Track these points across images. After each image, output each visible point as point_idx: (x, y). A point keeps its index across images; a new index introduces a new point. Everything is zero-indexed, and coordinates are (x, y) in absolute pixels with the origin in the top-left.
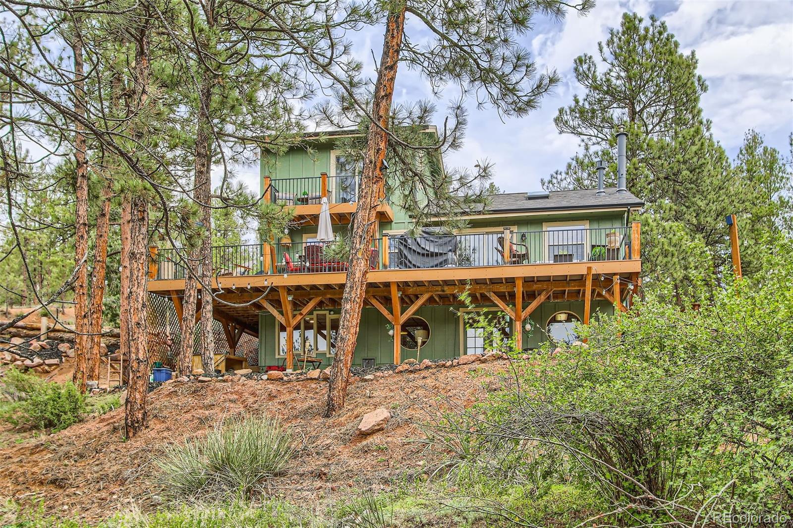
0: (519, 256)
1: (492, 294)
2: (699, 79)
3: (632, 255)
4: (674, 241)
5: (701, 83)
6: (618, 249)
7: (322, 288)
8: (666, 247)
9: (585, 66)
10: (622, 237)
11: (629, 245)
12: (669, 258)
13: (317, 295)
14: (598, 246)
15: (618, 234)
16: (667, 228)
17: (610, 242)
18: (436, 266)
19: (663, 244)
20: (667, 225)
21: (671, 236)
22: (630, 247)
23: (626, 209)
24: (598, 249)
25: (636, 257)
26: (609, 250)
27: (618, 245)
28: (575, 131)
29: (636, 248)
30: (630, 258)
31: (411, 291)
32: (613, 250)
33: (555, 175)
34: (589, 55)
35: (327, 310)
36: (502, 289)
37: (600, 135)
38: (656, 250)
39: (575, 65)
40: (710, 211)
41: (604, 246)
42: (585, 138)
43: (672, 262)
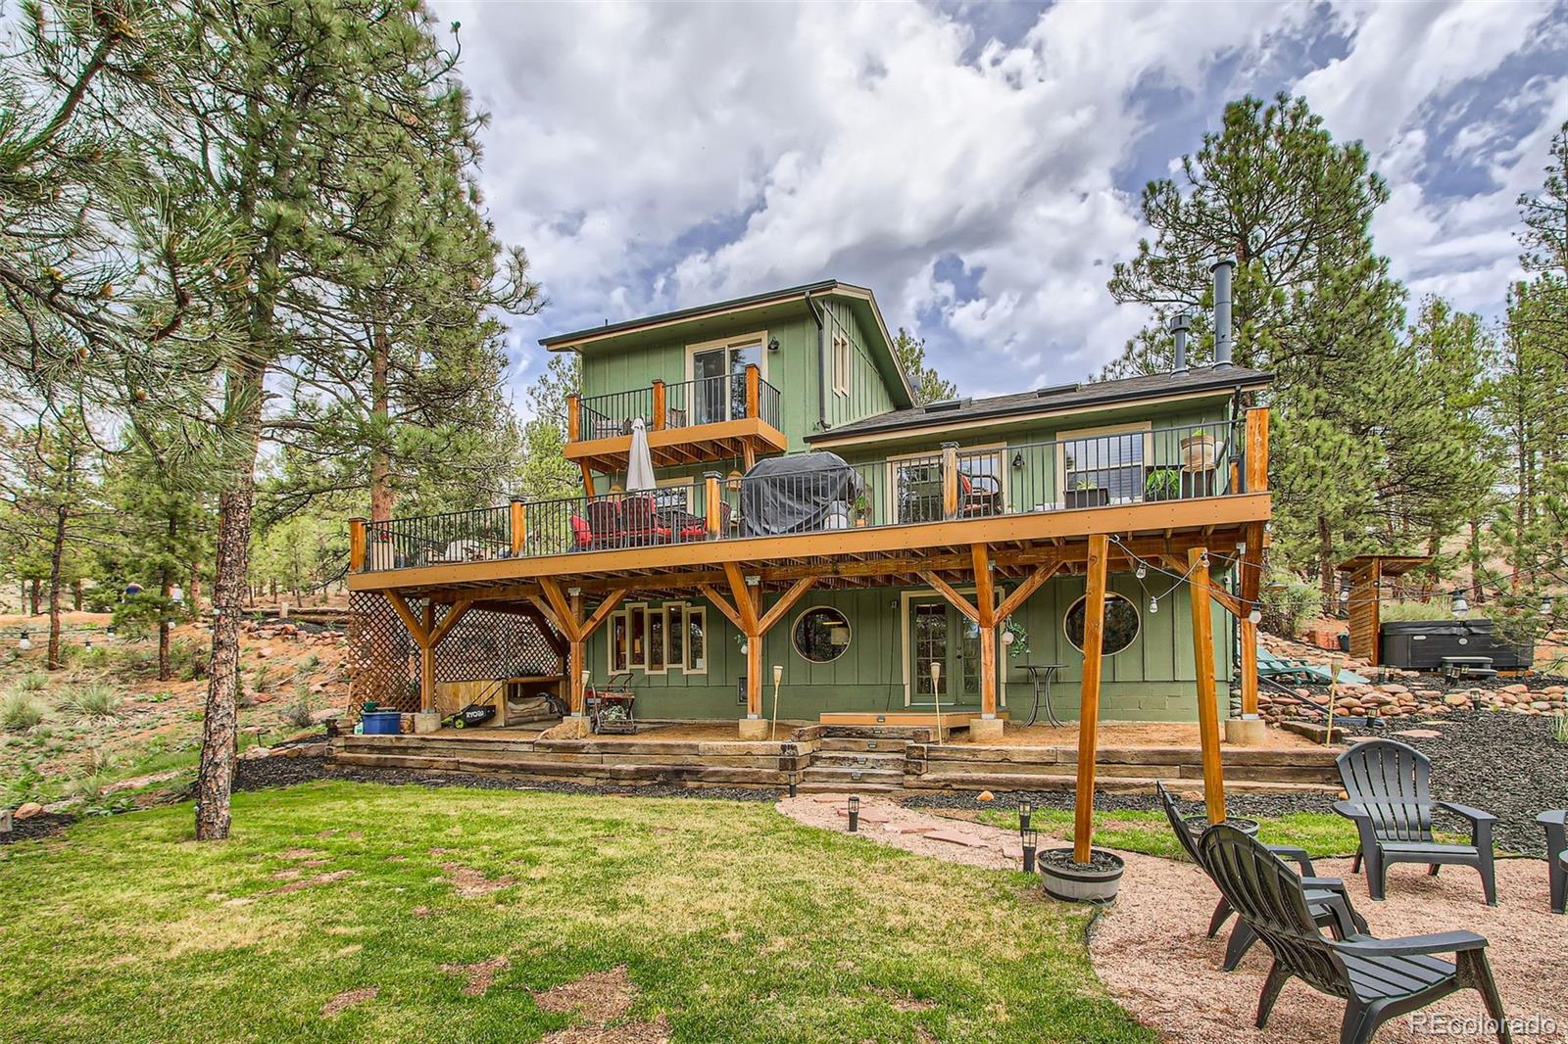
0: (987, 499)
1: (932, 575)
2: (1373, 178)
3: (1247, 484)
4: (1324, 450)
5: (1377, 186)
6: (1211, 473)
7: (626, 575)
8: (1311, 462)
9: (1161, 198)
10: (1220, 444)
11: (1239, 461)
12: (1316, 479)
13: (618, 587)
14: (1159, 468)
15: (1209, 439)
16: (1312, 430)
17: (1190, 458)
18: (791, 530)
19: (1305, 457)
20: (1312, 425)
21: (1318, 442)
22: (1240, 465)
23: (1232, 391)
24: (1159, 476)
25: (1258, 486)
26: (1186, 475)
27: (1210, 462)
28: (1142, 297)
29: (1257, 466)
30: (1241, 490)
31: (777, 574)
32: (1199, 475)
33: (1111, 367)
34: (1167, 180)
35: (682, 600)
36: (953, 564)
37: (1186, 298)
38: (1292, 467)
39: (1143, 200)
40: (1384, 401)
41: (1175, 468)
42: (1160, 305)
43: (1323, 486)
